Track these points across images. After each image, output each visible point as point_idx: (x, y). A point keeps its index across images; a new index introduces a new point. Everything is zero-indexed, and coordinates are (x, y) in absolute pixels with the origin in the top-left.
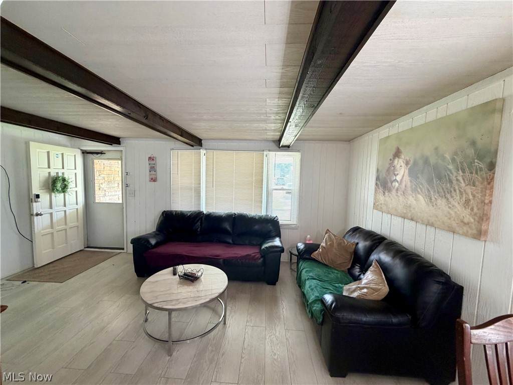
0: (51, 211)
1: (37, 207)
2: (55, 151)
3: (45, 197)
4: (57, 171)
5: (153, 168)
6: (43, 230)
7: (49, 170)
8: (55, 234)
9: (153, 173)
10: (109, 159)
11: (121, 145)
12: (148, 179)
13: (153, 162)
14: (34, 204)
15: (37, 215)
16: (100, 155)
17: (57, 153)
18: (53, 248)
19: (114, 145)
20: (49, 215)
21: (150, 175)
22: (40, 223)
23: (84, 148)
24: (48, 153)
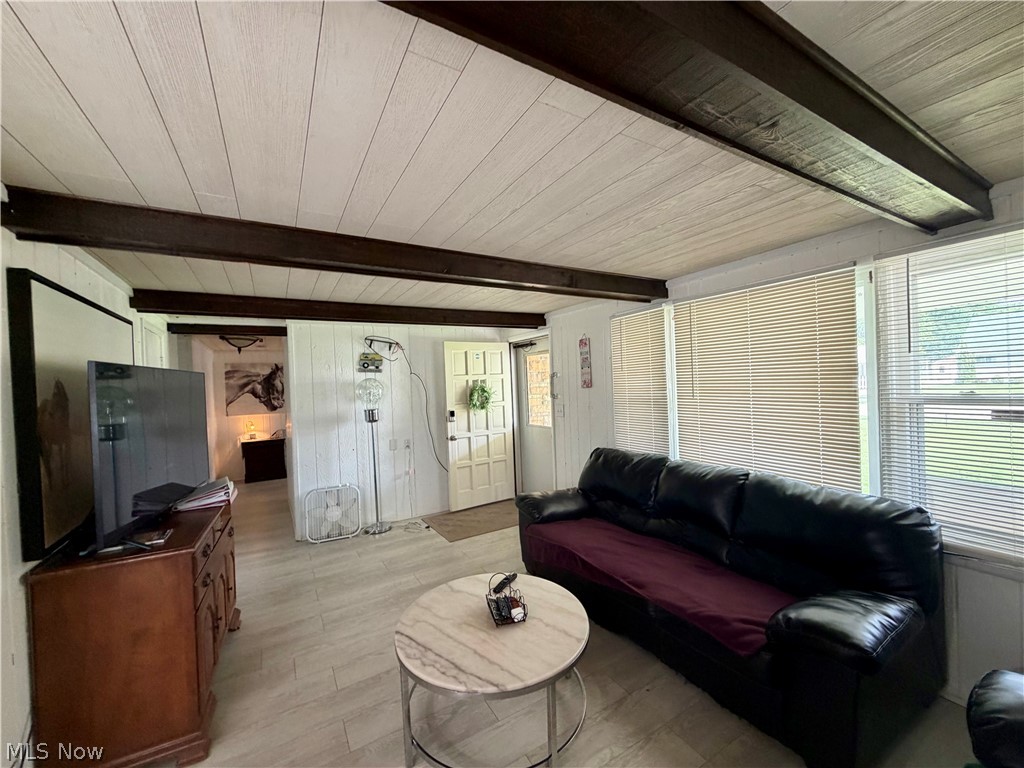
0: (469, 435)
1: (453, 428)
2: (475, 349)
3: (461, 415)
4: (475, 378)
5: (586, 362)
6: (460, 460)
7: (467, 377)
8: (474, 467)
9: (587, 370)
10: (540, 352)
11: (548, 325)
12: (580, 383)
13: (586, 349)
14: (449, 423)
15: (453, 439)
16: (529, 348)
17: (478, 352)
18: (472, 489)
19: (540, 328)
20: (467, 441)
21: (583, 374)
22: (457, 451)
23: (514, 340)
24: (466, 353)
